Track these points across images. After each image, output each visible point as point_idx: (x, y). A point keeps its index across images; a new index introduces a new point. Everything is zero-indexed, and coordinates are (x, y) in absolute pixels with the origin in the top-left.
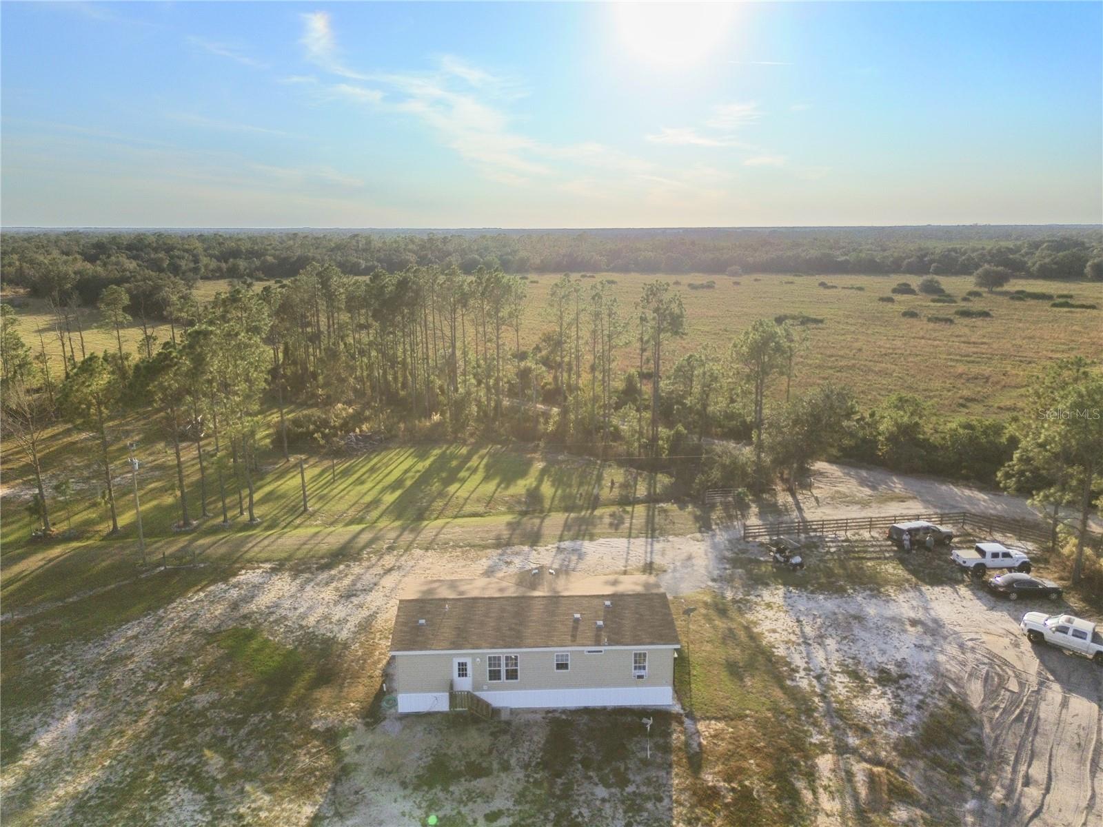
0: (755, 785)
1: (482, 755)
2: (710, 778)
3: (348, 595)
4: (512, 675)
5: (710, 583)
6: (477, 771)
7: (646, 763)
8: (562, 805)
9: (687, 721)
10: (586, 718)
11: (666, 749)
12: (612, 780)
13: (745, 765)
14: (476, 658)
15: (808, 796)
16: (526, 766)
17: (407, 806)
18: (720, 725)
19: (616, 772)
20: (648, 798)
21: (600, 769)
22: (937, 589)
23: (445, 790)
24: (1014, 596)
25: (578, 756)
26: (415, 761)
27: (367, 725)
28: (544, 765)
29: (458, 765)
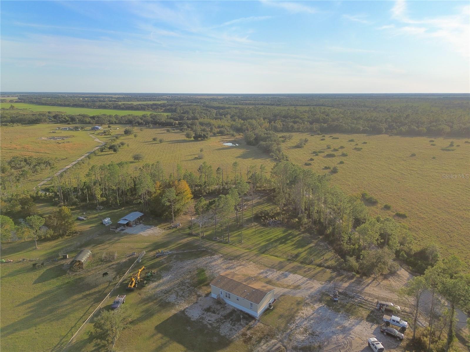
1: (217, 310)
2: (248, 332)
4: (229, 297)
5: (307, 296)
6: (214, 312)
8: (221, 324)
9: (257, 321)
11: (247, 324)
13: (257, 333)
14: (224, 292)
17: (200, 312)
18: (262, 325)
19: (235, 323)
20: (235, 330)
21: (232, 322)
22: (367, 323)
23: (207, 313)
26: (206, 306)
27: (205, 296)
29: (212, 310)
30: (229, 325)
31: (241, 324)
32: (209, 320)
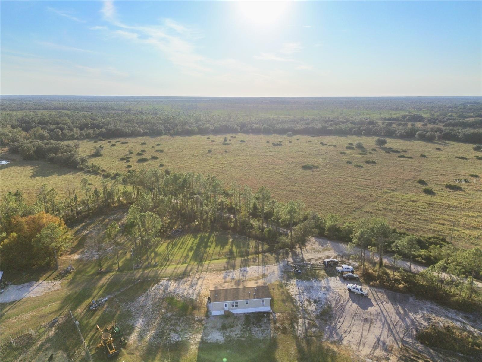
0: (286, 326)
1: (232, 323)
2: (278, 325)
3: (191, 286)
4: (236, 306)
5: (279, 279)
6: (231, 326)
7: (265, 323)
8: (250, 332)
9: (273, 314)
10: (252, 314)
11: (269, 320)
12: (259, 327)
13: (284, 322)
14: (229, 303)
15: (296, 327)
16: (241, 325)
17: (219, 334)
18: (280, 314)
19: (259, 325)
20: (266, 330)
21: (256, 325)
22: (332, 278)
23: (226, 330)
24: (348, 279)
25: (252, 322)
26: (219, 325)
27: (207, 318)
28: (245, 324)
29: (227, 325)
30: (257, 329)
32: (236, 335)
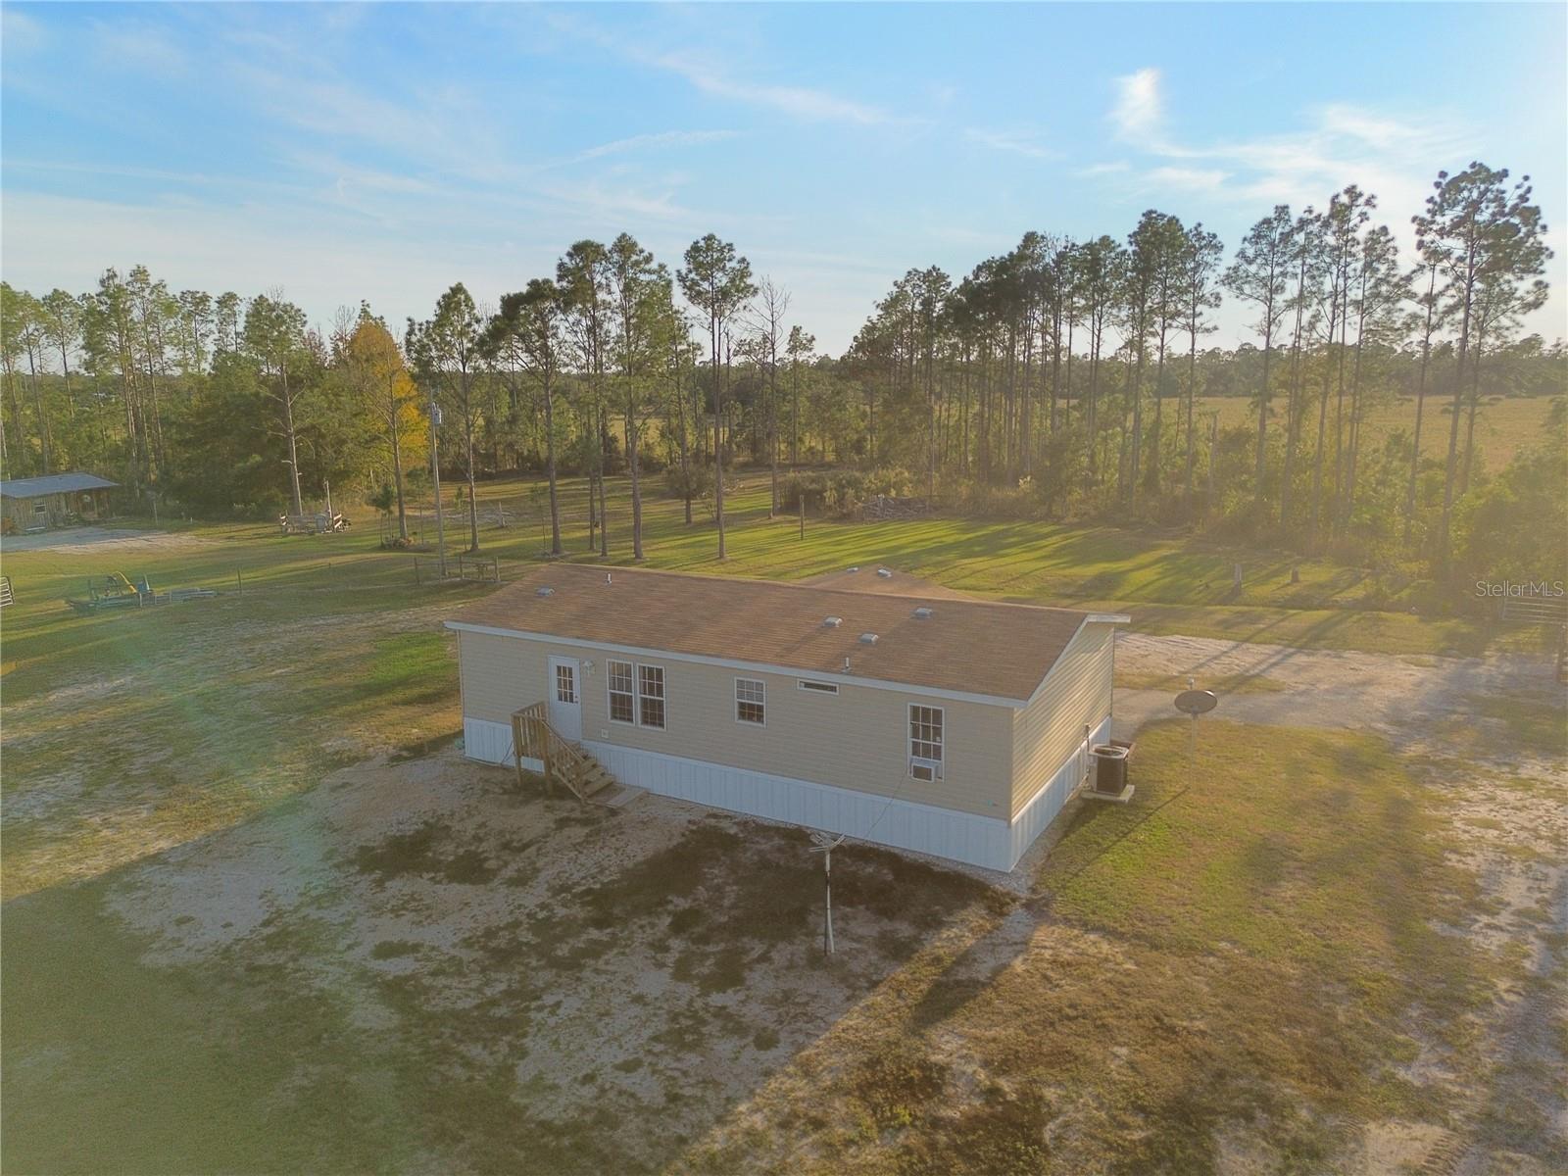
0: (1074, 1106)
1: (505, 847)
2: (950, 1044)
4: (653, 714)
5: (1381, 725)
6: (467, 871)
8: (544, 976)
9: (1017, 917)
11: (902, 950)
12: (703, 968)
14: (585, 660)
16: (560, 889)
17: (291, 885)
19: (731, 957)
20: (741, 1031)
23: (379, 882)
25: (682, 903)
26: (392, 825)
27: (393, 759)
28: (598, 897)
29: (448, 851)
30: (655, 982)
31: (818, 960)
32: (386, 951)
